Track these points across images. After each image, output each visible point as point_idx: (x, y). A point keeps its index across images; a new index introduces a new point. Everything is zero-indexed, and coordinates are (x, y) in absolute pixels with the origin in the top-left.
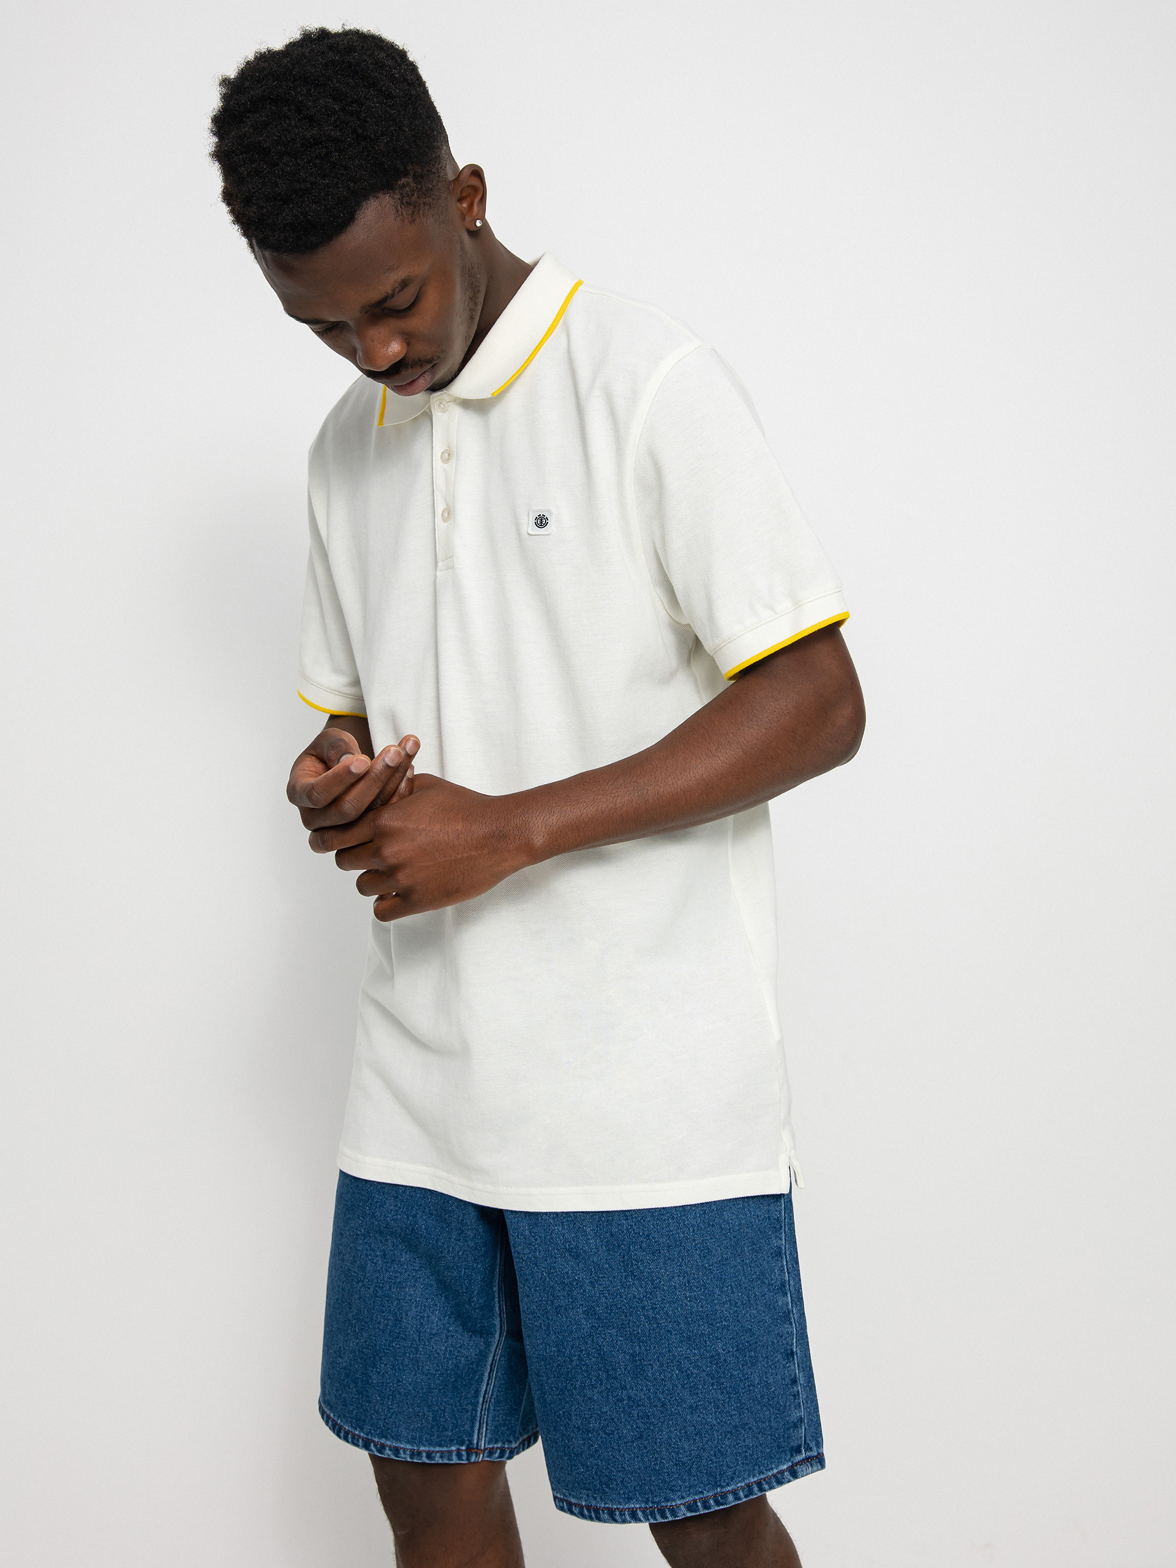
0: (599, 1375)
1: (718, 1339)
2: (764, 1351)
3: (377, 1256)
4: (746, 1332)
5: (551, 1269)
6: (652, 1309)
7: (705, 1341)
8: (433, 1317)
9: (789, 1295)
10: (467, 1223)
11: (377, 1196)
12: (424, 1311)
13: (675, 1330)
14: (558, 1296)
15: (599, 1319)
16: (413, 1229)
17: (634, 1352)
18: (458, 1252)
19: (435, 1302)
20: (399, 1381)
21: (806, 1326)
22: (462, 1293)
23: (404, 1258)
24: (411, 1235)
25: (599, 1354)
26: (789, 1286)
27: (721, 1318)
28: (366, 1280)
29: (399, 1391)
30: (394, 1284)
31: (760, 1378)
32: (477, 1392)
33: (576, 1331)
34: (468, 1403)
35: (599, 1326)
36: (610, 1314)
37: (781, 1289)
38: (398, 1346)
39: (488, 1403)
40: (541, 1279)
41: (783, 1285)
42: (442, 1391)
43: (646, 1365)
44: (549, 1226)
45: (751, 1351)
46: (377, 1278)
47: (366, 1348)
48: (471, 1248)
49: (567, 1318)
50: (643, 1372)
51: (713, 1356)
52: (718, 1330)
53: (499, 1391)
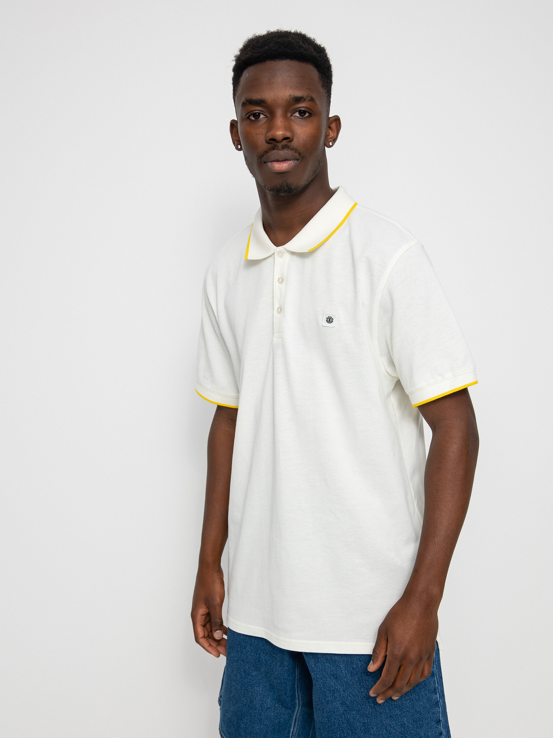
0: (348, 732)
1: (404, 717)
2: (426, 721)
3: (241, 671)
4: (418, 713)
5: (324, 683)
6: (373, 702)
7: (398, 718)
8: (268, 700)
9: (438, 694)
10: (284, 659)
11: (243, 644)
12: (264, 698)
13: (384, 713)
14: (328, 696)
15: (348, 707)
16: (259, 660)
17: (365, 722)
18: (280, 672)
19: (268, 694)
20: (253, 728)
21: (446, 708)
22: (282, 690)
23: (254, 674)
24: (258, 662)
25: (348, 722)
26: (438, 690)
27: (406, 707)
28: (237, 681)
29: (253, 732)
30: (250, 685)
31: (425, 733)
32: (289, 732)
33: (337, 712)
34: (285, 736)
35: (348, 710)
36: (353, 705)
37: (434, 691)
38: (252, 712)
39: (294, 736)
40: (319, 688)
41: (435, 689)
42: (273, 733)
43: (370, 728)
44: (324, 663)
45: (420, 721)
46: (242, 681)
47: (238, 711)
48: (287, 670)
49: (332, 706)
50: (369, 731)
51: (402, 724)
52: (404, 713)
53: (299, 731)
